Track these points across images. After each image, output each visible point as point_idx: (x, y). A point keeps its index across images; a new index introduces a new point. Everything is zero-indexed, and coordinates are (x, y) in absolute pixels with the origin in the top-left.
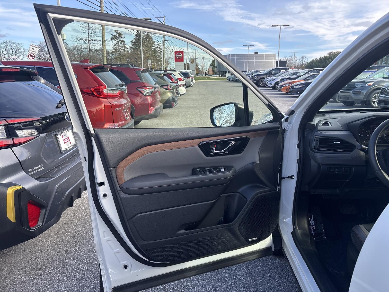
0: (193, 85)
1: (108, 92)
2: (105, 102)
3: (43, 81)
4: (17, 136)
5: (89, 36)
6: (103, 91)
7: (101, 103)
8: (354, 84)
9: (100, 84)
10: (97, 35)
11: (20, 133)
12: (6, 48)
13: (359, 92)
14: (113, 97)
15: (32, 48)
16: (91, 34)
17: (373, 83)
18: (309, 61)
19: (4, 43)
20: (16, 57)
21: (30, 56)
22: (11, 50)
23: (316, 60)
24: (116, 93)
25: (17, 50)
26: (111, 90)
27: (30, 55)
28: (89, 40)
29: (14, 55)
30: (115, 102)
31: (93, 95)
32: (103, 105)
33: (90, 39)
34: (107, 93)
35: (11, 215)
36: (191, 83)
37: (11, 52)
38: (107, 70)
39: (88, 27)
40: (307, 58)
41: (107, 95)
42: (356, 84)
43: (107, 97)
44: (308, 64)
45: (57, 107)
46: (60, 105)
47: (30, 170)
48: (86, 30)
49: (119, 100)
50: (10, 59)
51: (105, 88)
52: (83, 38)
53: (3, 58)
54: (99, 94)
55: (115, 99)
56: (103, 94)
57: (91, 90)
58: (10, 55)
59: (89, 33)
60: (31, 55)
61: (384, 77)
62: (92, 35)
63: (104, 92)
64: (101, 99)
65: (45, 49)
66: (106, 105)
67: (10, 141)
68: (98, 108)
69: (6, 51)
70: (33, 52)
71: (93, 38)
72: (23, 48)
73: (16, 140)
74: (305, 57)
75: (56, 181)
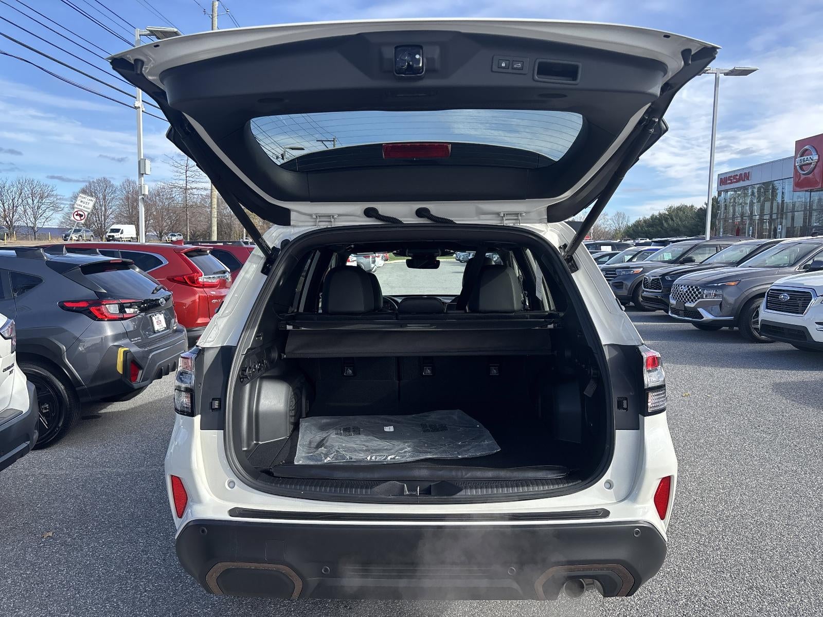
0: (376, 269)
1: (205, 280)
2: (200, 292)
3: (138, 270)
4: (125, 312)
5: (186, 182)
6: (198, 279)
7: (194, 293)
8: (615, 271)
9: (195, 270)
10: (201, 180)
11: (127, 310)
12: (21, 194)
13: (621, 284)
14: (212, 286)
15: (82, 202)
16: (191, 179)
17: (642, 269)
18: (632, 221)
19: (17, 183)
20: (40, 212)
21: (77, 215)
22: (31, 198)
23: (645, 221)
24: (215, 281)
25: (41, 198)
26: (210, 278)
27: (76, 213)
28: (186, 189)
29: (36, 207)
30: (213, 293)
31: (186, 283)
32: (197, 296)
33: (188, 187)
34: (203, 282)
35: (120, 369)
36: (372, 265)
37: (30, 201)
38: (205, 253)
39: (186, 167)
40: (627, 216)
41: (202, 283)
42: (618, 271)
43: (204, 286)
44: (629, 227)
45: (153, 293)
46: (155, 291)
47: (132, 340)
48: (182, 171)
49: (219, 290)
50: (26, 215)
51: (202, 276)
52: (176, 185)
53: (13, 213)
54: (194, 282)
55: (213, 289)
56: (198, 283)
57: (184, 278)
58: (27, 206)
59: (186, 177)
60: (79, 212)
61: (665, 260)
62: (193, 180)
63: (200, 280)
64: (195, 288)
65: (99, 195)
66: (202, 296)
67: (121, 316)
68: (192, 299)
69: (20, 200)
70: (82, 208)
71: (194, 185)
72: (55, 193)
73: (126, 316)
74: (624, 215)
75: (151, 351)
